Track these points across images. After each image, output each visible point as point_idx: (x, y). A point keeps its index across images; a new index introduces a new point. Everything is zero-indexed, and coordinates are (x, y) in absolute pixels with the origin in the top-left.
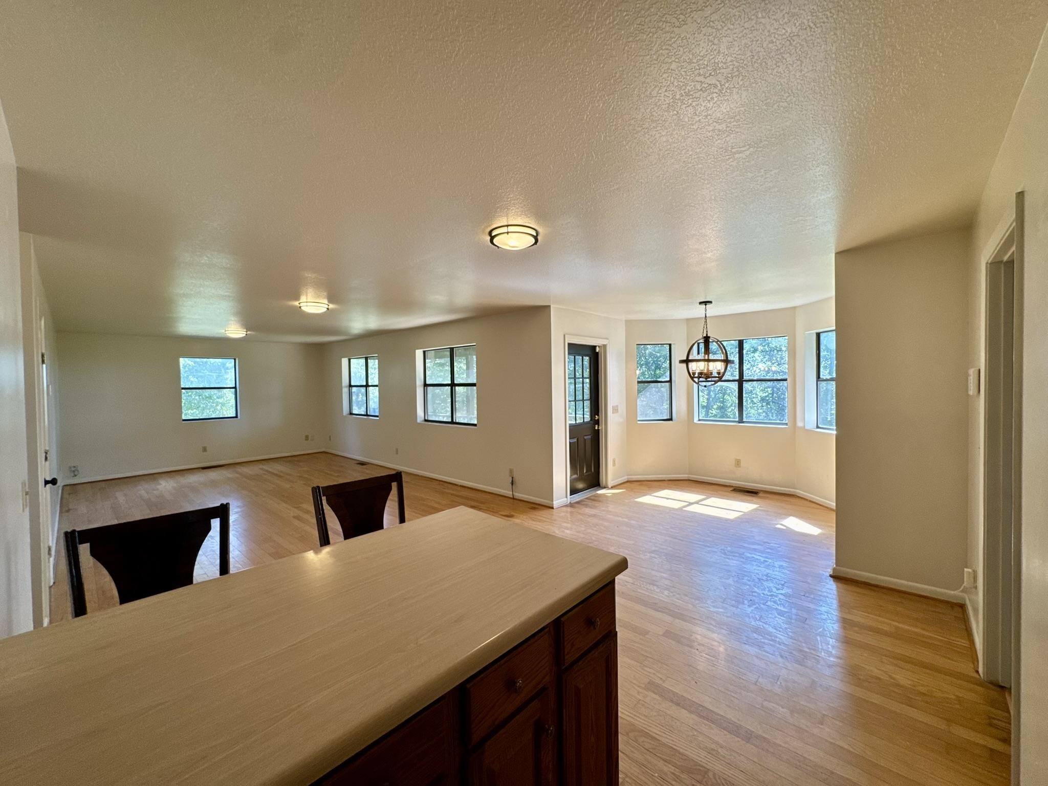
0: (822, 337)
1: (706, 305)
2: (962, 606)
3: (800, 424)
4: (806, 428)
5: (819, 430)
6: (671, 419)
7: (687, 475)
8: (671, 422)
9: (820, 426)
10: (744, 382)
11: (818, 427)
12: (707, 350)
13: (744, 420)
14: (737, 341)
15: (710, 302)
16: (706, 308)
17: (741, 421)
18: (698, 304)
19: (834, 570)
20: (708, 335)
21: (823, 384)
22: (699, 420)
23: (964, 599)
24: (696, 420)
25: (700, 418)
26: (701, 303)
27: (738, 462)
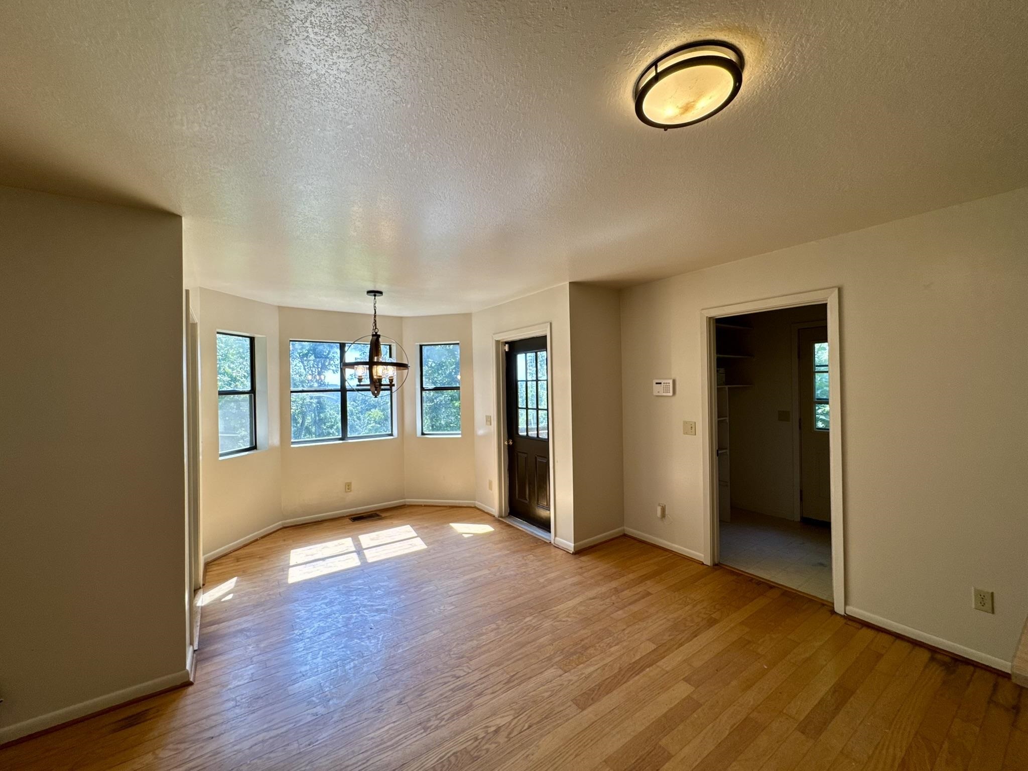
0: (425, 349)
1: (375, 296)
6: (254, 448)
7: (280, 523)
9: (425, 433)
13: (348, 436)
14: (339, 344)
15: (381, 293)
16: (375, 299)
17: (343, 438)
18: (366, 293)
26: (369, 292)
27: (348, 486)
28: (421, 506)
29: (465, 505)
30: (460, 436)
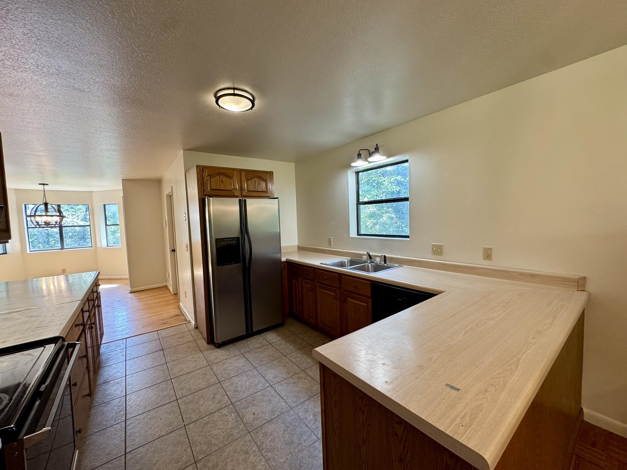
0: (106, 206)
2: (166, 286)
3: (98, 245)
4: (103, 247)
5: (108, 247)
6: (6, 253)
8: (6, 255)
9: (109, 245)
10: (63, 227)
11: (108, 246)
12: (46, 209)
13: (65, 248)
14: (57, 205)
15: (47, 184)
16: (44, 186)
17: (62, 248)
19: (130, 290)
20: (47, 202)
21: (108, 227)
22: (30, 251)
23: (167, 284)
24: (28, 251)
25: (31, 250)
26: (40, 184)
27: (64, 270)
28: (106, 279)
29: (125, 278)
30: (121, 247)
